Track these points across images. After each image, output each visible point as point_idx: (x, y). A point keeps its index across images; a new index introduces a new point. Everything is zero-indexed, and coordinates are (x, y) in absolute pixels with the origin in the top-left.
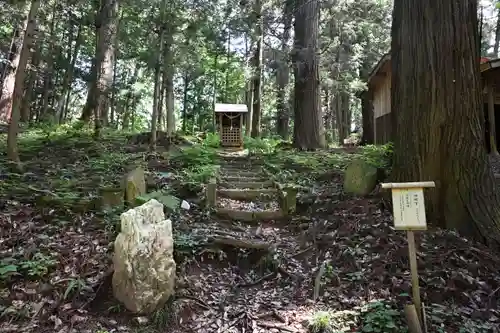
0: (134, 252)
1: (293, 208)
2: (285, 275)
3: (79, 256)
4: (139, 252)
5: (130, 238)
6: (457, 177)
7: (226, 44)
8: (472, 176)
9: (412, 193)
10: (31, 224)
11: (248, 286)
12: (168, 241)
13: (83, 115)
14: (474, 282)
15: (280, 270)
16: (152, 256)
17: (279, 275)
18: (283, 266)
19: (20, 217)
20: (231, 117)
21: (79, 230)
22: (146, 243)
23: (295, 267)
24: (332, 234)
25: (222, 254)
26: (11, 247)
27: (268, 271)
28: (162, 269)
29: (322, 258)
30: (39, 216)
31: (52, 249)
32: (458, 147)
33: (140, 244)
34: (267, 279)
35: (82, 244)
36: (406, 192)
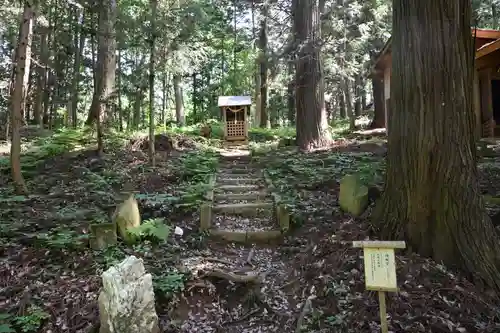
0: (114, 314)
1: (286, 227)
2: (270, 312)
3: (70, 306)
4: (120, 313)
5: (111, 298)
6: (446, 208)
7: (233, 23)
8: (461, 206)
9: (383, 253)
10: (27, 269)
11: (235, 322)
12: (149, 296)
13: (89, 118)
14: (454, 328)
15: (266, 306)
16: (132, 315)
17: (266, 311)
18: (269, 301)
19: (19, 262)
20: (235, 111)
21: (73, 273)
22: (125, 304)
23: (281, 301)
24: (320, 264)
25: (212, 288)
26: (8, 298)
27: (256, 305)
28: (143, 324)
29: (308, 293)
30: (35, 260)
31: (46, 299)
32: (448, 175)
33: (119, 306)
34: (253, 315)
35: (73, 291)
36: (377, 252)
